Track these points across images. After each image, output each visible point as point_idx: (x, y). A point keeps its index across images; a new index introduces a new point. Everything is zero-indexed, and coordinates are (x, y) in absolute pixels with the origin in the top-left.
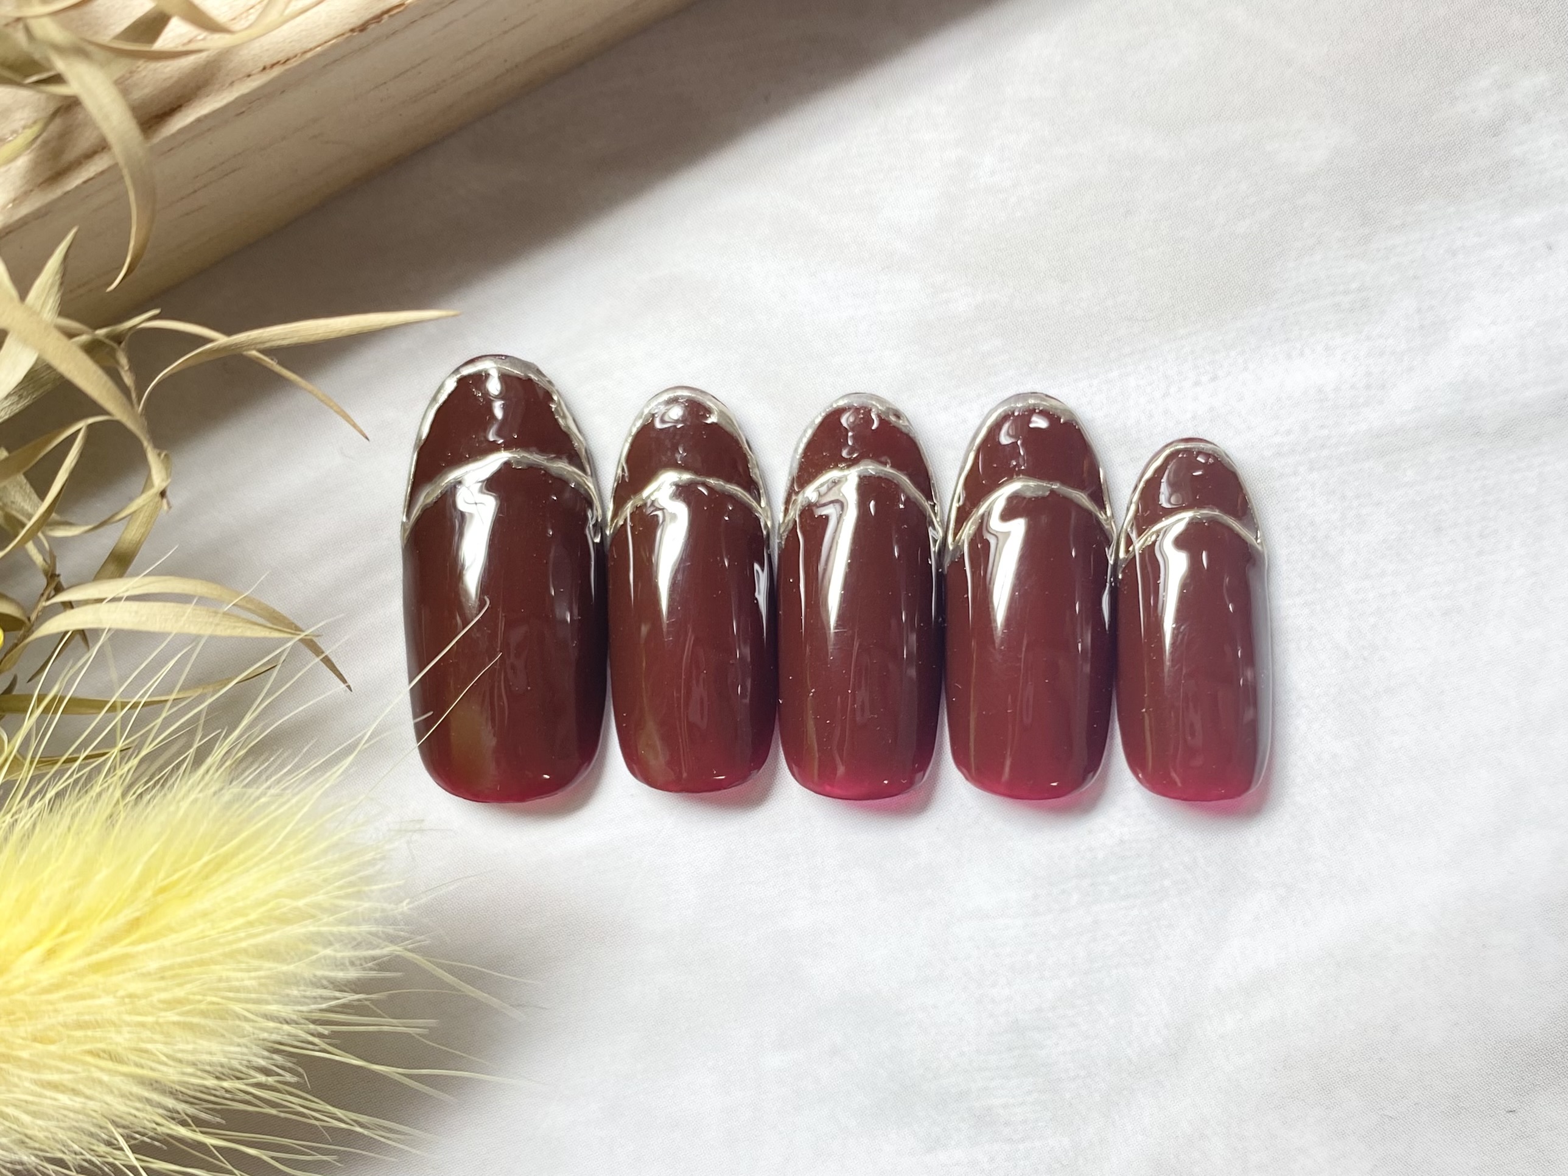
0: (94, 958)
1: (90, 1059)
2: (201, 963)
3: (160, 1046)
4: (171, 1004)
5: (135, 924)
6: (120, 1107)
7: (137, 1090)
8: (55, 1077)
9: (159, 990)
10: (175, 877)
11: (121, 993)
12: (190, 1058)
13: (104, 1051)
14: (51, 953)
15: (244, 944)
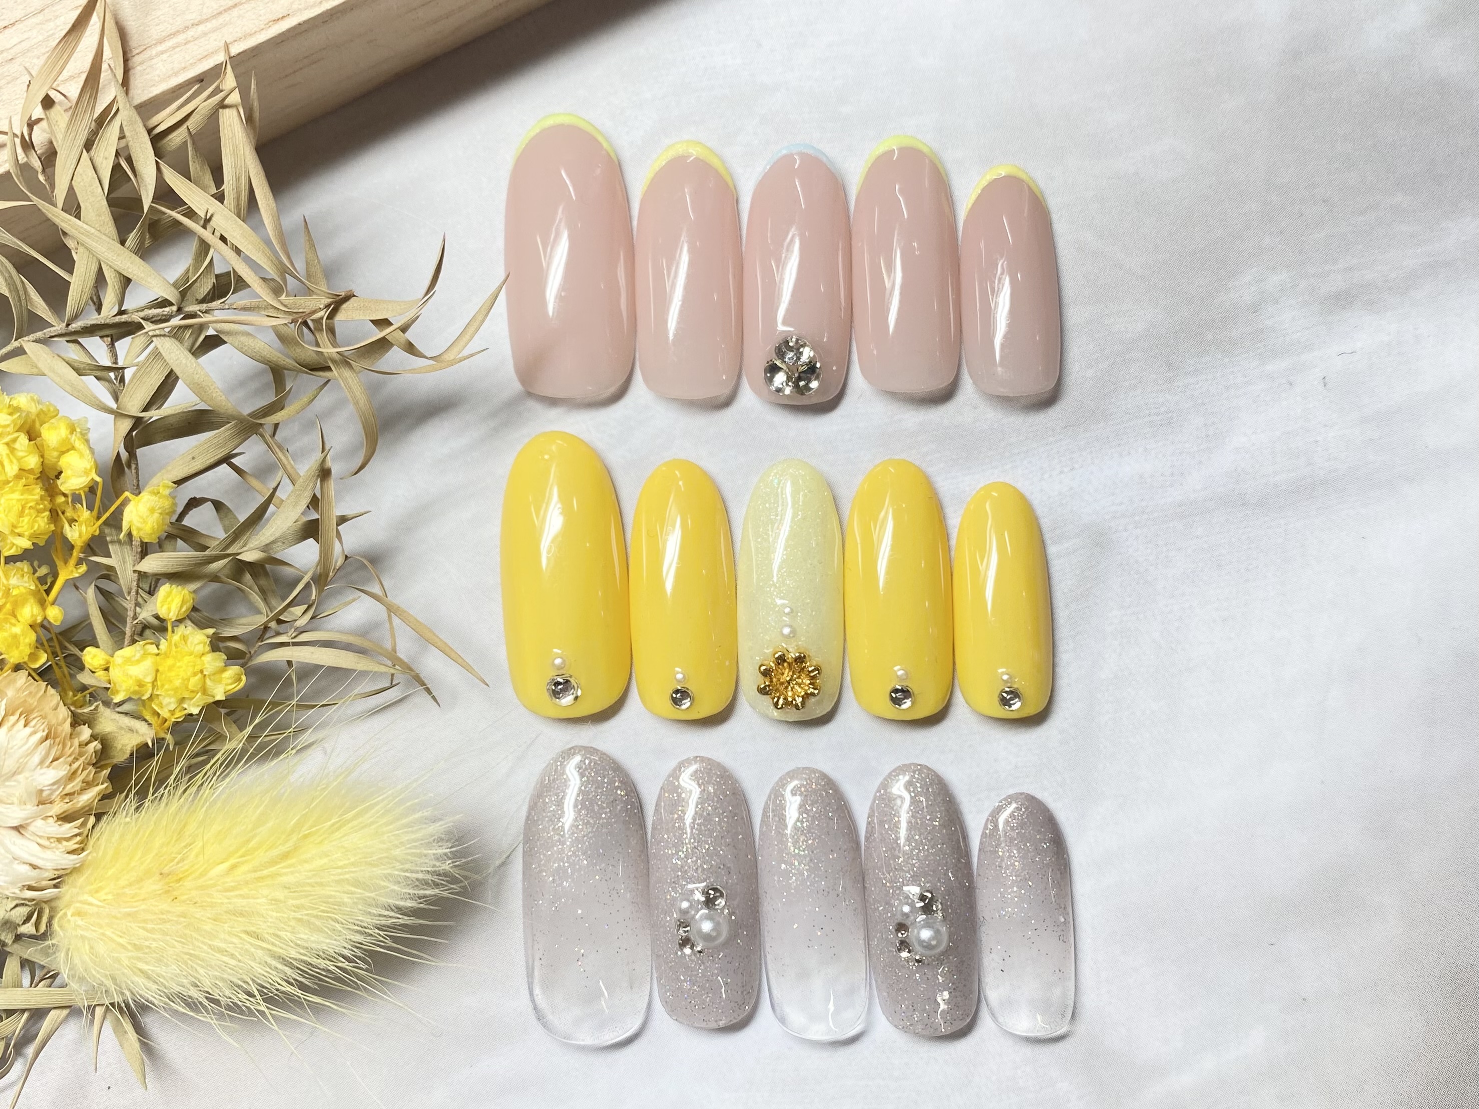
0: (258, 874)
1: (243, 936)
2: (321, 884)
3: (288, 934)
4: (299, 908)
5: (285, 856)
6: (259, 970)
7: (270, 960)
8: (223, 945)
9: (293, 899)
10: (314, 829)
11: (269, 898)
12: (306, 945)
13: (255, 932)
14: (234, 867)
15: (347, 876)
